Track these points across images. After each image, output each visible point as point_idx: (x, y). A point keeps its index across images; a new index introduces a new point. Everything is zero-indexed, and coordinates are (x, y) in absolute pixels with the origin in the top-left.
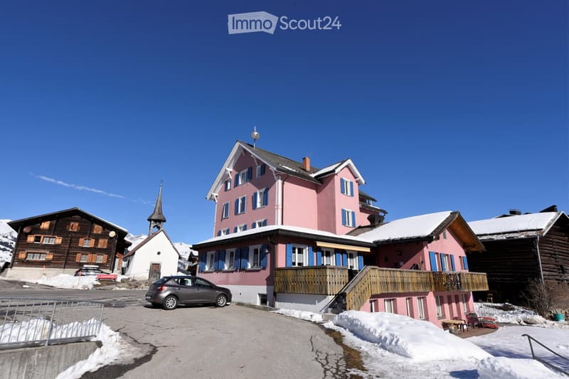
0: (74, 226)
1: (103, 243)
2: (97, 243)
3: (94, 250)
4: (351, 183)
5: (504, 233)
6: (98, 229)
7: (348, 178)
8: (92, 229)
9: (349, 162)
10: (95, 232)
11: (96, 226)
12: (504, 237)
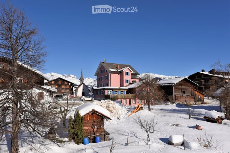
0: (60, 82)
1: (68, 87)
2: (66, 87)
3: (66, 89)
4: (129, 72)
5: (163, 84)
6: (66, 83)
7: (128, 71)
8: (64, 83)
9: (128, 67)
10: (65, 84)
11: (65, 82)
12: (162, 85)
